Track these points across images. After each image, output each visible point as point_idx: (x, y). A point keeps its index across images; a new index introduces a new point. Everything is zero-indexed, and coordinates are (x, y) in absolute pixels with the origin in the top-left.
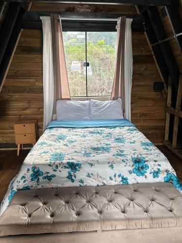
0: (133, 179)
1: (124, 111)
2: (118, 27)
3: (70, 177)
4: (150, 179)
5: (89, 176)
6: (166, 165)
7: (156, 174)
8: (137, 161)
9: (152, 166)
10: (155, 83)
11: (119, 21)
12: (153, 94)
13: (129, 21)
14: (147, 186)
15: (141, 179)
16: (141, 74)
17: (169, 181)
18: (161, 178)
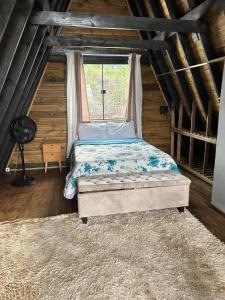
0: (149, 168)
1: (136, 132)
2: (130, 62)
3: (109, 169)
4: (161, 168)
5: (121, 168)
6: (170, 160)
7: (164, 165)
8: (152, 158)
9: (161, 161)
10: (161, 107)
11: (130, 56)
12: (160, 117)
13: (138, 57)
14: (159, 172)
15: (155, 169)
16: (149, 100)
17: (173, 168)
18: (168, 168)
